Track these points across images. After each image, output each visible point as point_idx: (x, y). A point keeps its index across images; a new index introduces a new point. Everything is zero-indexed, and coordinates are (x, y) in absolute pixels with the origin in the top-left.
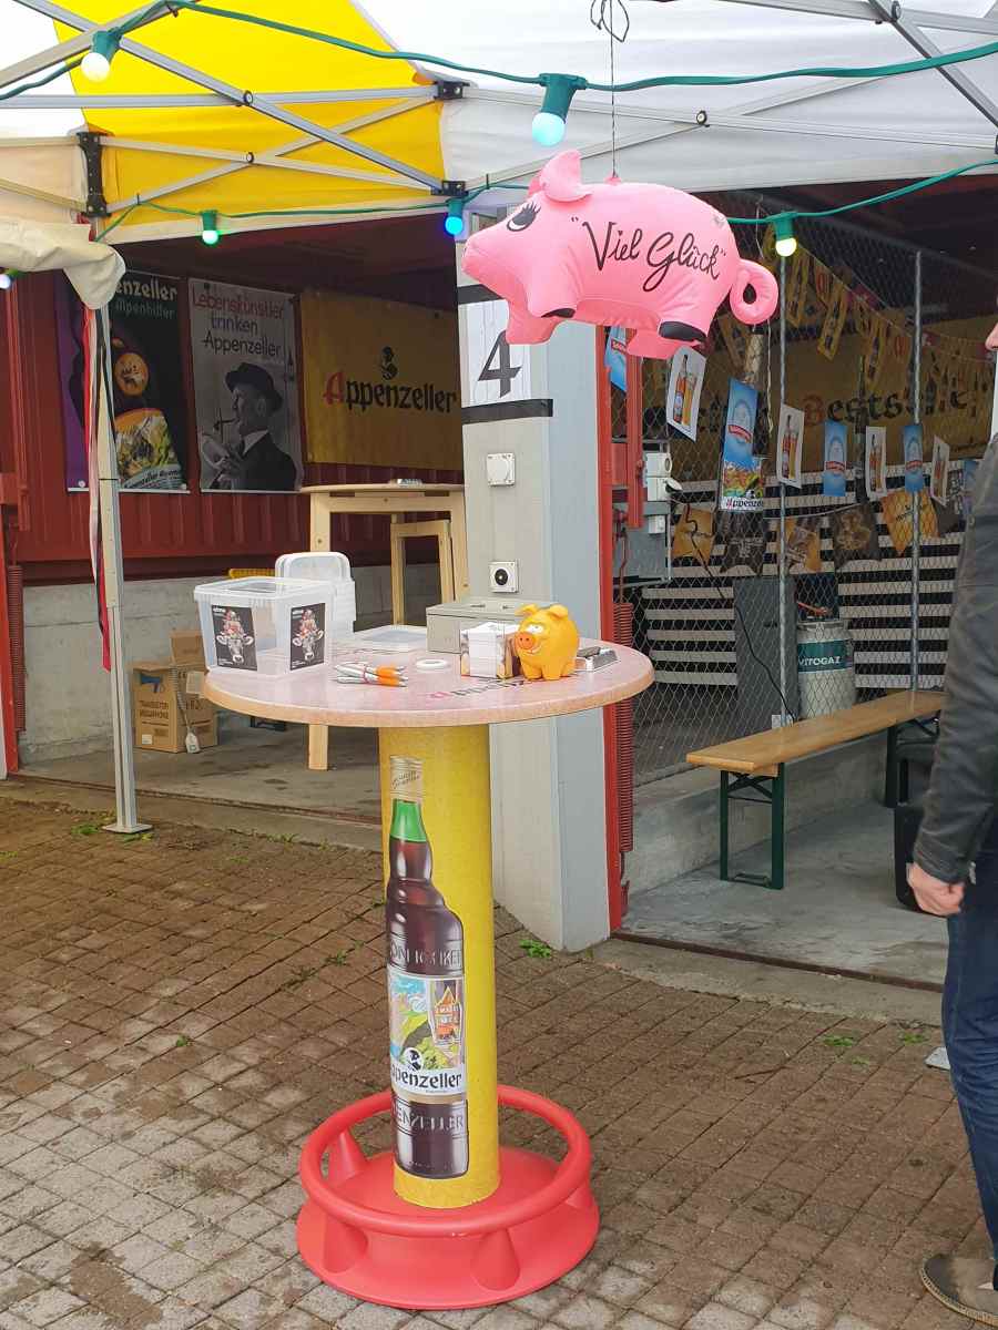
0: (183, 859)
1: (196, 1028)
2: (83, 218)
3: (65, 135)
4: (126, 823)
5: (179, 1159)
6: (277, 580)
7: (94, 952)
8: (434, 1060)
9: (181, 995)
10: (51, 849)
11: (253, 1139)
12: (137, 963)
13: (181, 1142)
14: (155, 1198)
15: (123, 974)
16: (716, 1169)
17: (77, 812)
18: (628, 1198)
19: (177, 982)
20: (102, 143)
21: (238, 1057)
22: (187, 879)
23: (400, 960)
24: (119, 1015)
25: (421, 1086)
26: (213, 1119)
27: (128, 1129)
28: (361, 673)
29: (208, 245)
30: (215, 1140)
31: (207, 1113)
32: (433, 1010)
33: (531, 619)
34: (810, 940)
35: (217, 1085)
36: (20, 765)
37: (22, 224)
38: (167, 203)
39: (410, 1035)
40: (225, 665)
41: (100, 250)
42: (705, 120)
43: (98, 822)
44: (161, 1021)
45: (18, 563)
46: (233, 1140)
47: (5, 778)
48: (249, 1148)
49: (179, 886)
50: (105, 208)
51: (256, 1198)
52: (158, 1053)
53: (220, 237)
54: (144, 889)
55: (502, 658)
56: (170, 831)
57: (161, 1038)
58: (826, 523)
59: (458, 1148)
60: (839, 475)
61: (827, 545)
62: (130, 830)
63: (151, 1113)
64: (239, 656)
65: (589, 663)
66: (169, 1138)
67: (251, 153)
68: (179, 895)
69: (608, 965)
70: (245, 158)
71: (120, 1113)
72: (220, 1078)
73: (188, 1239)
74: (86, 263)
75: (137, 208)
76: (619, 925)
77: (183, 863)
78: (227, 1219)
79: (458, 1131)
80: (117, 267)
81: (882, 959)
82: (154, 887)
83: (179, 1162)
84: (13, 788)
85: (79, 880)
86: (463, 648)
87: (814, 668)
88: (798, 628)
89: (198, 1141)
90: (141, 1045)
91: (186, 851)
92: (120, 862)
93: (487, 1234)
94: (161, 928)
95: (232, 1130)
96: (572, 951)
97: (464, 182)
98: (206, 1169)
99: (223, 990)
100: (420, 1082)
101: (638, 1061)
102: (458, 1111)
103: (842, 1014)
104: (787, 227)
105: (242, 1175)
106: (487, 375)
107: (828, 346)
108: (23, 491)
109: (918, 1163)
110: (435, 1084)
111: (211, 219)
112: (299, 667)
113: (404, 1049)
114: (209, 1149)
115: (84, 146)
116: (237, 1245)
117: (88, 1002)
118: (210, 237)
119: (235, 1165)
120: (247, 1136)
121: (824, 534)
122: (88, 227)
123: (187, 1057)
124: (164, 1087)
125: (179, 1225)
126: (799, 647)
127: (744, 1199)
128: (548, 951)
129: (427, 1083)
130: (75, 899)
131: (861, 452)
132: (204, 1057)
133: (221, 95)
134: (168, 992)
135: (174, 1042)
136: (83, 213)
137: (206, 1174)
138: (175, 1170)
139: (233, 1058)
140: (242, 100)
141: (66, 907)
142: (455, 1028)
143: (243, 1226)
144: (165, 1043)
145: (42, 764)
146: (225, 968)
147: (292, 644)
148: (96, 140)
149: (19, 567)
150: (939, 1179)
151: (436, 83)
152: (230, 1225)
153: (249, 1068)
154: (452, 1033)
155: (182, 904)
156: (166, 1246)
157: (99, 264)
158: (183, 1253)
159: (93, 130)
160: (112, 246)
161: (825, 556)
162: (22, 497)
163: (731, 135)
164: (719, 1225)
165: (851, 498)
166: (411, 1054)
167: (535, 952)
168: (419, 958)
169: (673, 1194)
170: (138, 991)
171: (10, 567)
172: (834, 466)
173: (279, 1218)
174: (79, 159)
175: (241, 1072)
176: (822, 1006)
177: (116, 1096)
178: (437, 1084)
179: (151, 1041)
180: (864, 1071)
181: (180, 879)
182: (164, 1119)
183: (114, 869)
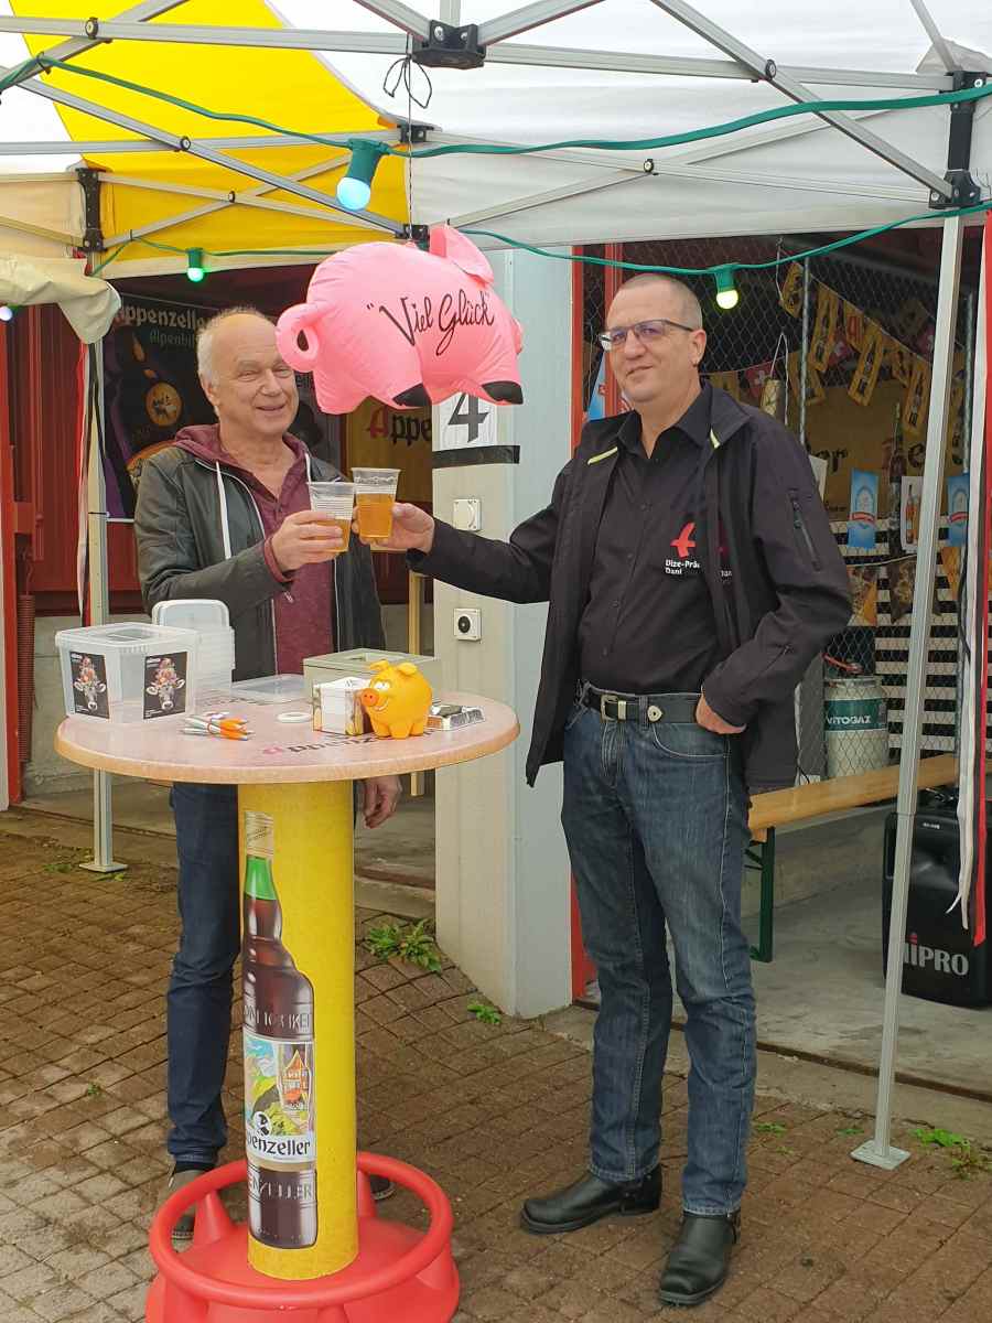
0: (146, 902)
1: (109, 1079)
2: (79, 253)
3: (63, 170)
4: (102, 863)
5: (56, 1212)
6: (152, 628)
7: (31, 994)
8: (282, 1125)
9: (105, 1043)
10: (23, 885)
11: (135, 1196)
12: (71, 1007)
13: (63, 1194)
14: (20, 1250)
15: (55, 1018)
16: (596, 1256)
17: (63, 848)
18: (497, 1282)
19: (104, 1028)
20: (100, 179)
21: (144, 1111)
22: (144, 922)
23: (251, 1021)
24: (38, 1060)
25: (269, 1151)
26: (102, 1172)
27: (13, 1177)
28: (206, 725)
29: (192, 282)
30: (97, 1194)
31: (96, 1166)
32: (281, 1073)
33: (381, 676)
34: (778, 1019)
35: (114, 1137)
36: (24, 797)
37: (15, 258)
38: (157, 240)
39: (259, 1099)
40: (82, 712)
41: (94, 285)
42: (652, 168)
43: (77, 859)
44: (76, 1068)
45: (30, 594)
46: (115, 1195)
47: (6, 808)
48: (128, 1206)
49: (136, 930)
50: (102, 244)
51: (120, 1257)
52: (65, 1101)
53: (206, 274)
54: (100, 930)
55: (350, 715)
56: (145, 872)
57: (72, 1086)
58: (883, 573)
59: (307, 1218)
60: (867, 526)
61: (884, 596)
62: (104, 869)
63: (41, 1163)
64: (94, 704)
65: (447, 722)
66: (53, 1189)
67: (233, 192)
68: (133, 939)
69: (559, 1034)
70: (227, 197)
71: (10, 1160)
72: (118, 1130)
73: (40, 1294)
74: (79, 298)
75: (130, 244)
76: (584, 992)
77: (146, 905)
78: (84, 1276)
79: (306, 1200)
80: (112, 304)
81: (847, 1042)
82: (112, 928)
83: (55, 1214)
84: (10, 820)
85: (42, 918)
86: (316, 702)
87: (844, 727)
88: (826, 684)
89: (79, 1194)
90: (50, 1092)
91: (153, 893)
92: (85, 901)
93: (322, 1308)
94: (105, 973)
95: (118, 1185)
96: (525, 1018)
97: (426, 226)
98: (79, 1224)
99: (146, 1040)
100: (268, 1148)
101: (556, 1137)
102: (306, 1180)
103: (784, 1098)
104: (726, 279)
105: (114, 1232)
106: (456, 419)
107: (861, 390)
108: (38, 521)
109: (810, 1263)
110: (283, 1151)
111: (197, 257)
112: (153, 716)
113: (254, 1112)
114: (88, 1203)
115: (81, 181)
116: (87, 1304)
117: (12, 1044)
118: (196, 275)
119: (109, 1220)
120: (130, 1192)
121: (883, 584)
122: (84, 262)
123: (93, 1107)
124: (61, 1137)
125: (37, 1279)
126: (827, 705)
127: (617, 1289)
128: (497, 1016)
129: (275, 1149)
130: (30, 938)
131: (897, 502)
132: (109, 1109)
133: (155, 140)
134: (92, 1039)
135: (84, 1091)
136: (79, 248)
137: (77, 1229)
138: (47, 1222)
139: (139, 1112)
140: (179, 146)
141: (19, 946)
142: (304, 1095)
143: (96, 1285)
144: (74, 1091)
145: (46, 797)
146: (154, 1017)
147: (146, 693)
148: (94, 175)
149: (30, 597)
150: (825, 1281)
151: (399, 127)
152: (87, 1284)
153: (153, 1121)
154: (300, 1099)
155: (132, 947)
156: (16, 1300)
157: (93, 298)
158: (31, 1308)
159: (91, 165)
160: (108, 281)
161: (883, 608)
162: (37, 526)
163: (680, 183)
164: (581, 1315)
165: (883, 549)
166: (260, 1119)
167: (482, 1017)
168: (268, 1020)
169: (542, 1280)
170: (64, 1037)
171: (22, 597)
172: (861, 517)
173: (136, 1279)
174: (77, 195)
175: (143, 1126)
176: (768, 1089)
177: (12, 1142)
178: (285, 1151)
179: (61, 1088)
180: (784, 1162)
181: (139, 923)
182: (53, 1170)
183: (77, 909)
